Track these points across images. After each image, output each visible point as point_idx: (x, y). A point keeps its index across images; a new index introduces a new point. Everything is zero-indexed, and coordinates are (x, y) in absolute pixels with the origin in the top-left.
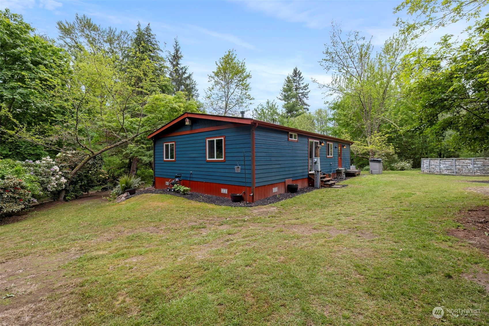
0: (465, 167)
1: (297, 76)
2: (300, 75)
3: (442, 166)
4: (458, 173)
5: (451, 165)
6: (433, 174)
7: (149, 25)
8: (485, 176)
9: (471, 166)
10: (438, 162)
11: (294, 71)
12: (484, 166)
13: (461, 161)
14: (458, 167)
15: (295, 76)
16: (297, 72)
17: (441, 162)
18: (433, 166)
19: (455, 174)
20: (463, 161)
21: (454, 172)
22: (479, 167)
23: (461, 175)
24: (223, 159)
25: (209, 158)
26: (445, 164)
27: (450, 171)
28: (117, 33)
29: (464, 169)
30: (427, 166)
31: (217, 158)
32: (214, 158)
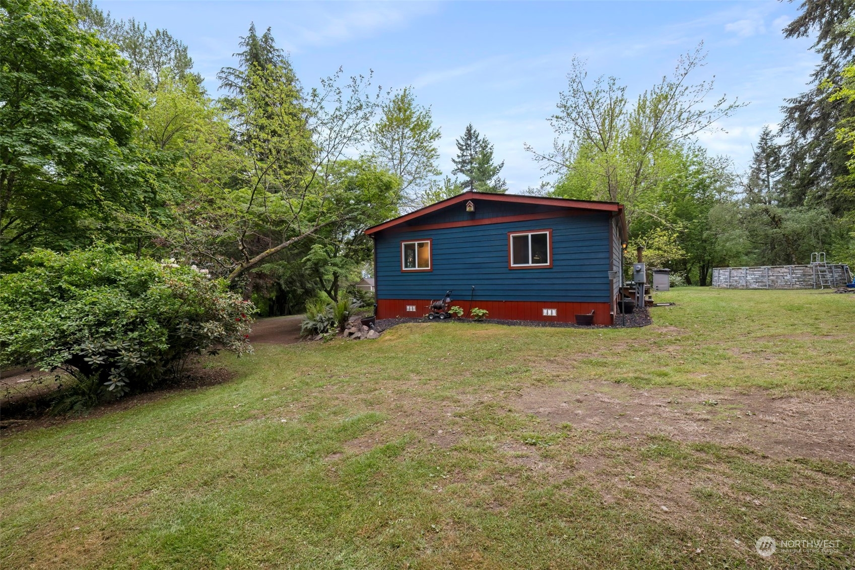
0: (781, 277)
1: (471, 138)
2: (477, 138)
3: (749, 278)
4: (772, 287)
5: (762, 276)
6: (736, 288)
7: (269, 30)
8: (806, 289)
9: (789, 277)
10: (744, 272)
11: (468, 130)
12: (804, 275)
13: (775, 269)
14: (771, 278)
15: (468, 139)
16: (472, 132)
17: (748, 272)
18: (736, 278)
19: (767, 287)
20: (779, 269)
21: (766, 286)
22: (798, 278)
23: (776, 289)
24: (548, 264)
25: (515, 263)
26: (754, 274)
27: (760, 284)
28: (147, 35)
29: (779, 281)
30: (726, 279)
31: (532, 263)
32: (528, 263)
